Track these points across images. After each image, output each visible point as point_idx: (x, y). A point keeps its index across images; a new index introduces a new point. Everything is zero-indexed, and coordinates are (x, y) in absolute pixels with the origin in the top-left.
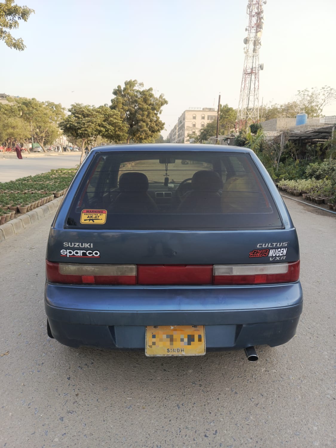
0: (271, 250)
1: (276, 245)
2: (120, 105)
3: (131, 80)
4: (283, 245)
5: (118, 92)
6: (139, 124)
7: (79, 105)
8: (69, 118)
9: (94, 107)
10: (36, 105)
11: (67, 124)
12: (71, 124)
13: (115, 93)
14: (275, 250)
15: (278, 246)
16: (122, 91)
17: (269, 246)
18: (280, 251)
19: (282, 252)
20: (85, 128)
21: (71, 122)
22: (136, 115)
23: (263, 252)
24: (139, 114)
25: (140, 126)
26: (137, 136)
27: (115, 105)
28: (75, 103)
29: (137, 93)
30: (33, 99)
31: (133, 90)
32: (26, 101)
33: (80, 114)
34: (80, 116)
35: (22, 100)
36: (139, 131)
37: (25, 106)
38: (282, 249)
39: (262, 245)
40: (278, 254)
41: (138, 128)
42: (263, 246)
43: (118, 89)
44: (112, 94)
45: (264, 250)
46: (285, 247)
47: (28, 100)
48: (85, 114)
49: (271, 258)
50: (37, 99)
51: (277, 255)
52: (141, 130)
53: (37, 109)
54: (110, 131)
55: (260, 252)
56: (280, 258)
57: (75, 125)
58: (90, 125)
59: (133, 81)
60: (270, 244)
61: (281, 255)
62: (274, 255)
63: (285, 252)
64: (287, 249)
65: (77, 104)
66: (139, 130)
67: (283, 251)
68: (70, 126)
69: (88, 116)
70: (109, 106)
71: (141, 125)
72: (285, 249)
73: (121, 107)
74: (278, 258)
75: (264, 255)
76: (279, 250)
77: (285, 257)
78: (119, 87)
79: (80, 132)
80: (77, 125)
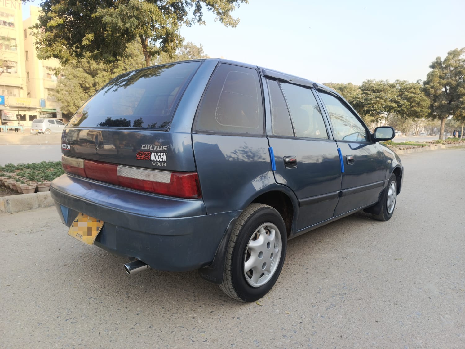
0: (152, 153)
1: (157, 148)
2: (436, 78)
3: (457, 49)
4: (162, 149)
5: (436, 64)
6: (461, 99)
7: (370, 81)
8: (356, 95)
9: (388, 82)
10: (351, 89)
11: (354, 101)
12: (357, 101)
13: (433, 66)
14: (156, 153)
15: (158, 149)
16: (442, 62)
17: (151, 149)
18: (160, 156)
19: (162, 157)
20: (372, 104)
21: (358, 99)
22: (458, 89)
23: (146, 155)
24: (462, 87)
25: (461, 101)
26: (457, 115)
27: (429, 79)
28: (367, 80)
29: (463, 63)
30: (349, 84)
31: (459, 60)
32: (342, 87)
33: (369, 91)
34: (369, 92)
35: (339, 85)
36: (460, 108)
37: (340, 91)
38: (162, 154)
39: (145, 146)
40: (159, 158)
41: (458, 104)
42: (146, 148)
43: (437, 62)
44: (429, 68)
45: (147, 153)
46: (164, 152)
47: (344, 85)
48: (375, 89)
49: (153, 163)
50: (353, 84)
51: (158, 160)
52: (462, 106)
53: (351, 93)
54: (403, 106)
55: (144, 154)
56: (161, 164)
57: (362, 101)
58: (378, 101)
59: (459, 49)
60: (151, 146)
61: (161, 160)
62: (155, 160)
63: (165, 157)
64: (166, 154)
65: (368, 81)
66: (459, 106)
67: (163, 155)
68: (356, 102)
69: (379, 91)
70: (423, 81)
71: (463, 100)
72: (164, 154)
73: (438, 81)
74: (159, 164)
75: (147, 158)
76: (159, 154)
77: (166, 163)
78: (438, 59)
79: (366, 109)
80: (364, 101)
